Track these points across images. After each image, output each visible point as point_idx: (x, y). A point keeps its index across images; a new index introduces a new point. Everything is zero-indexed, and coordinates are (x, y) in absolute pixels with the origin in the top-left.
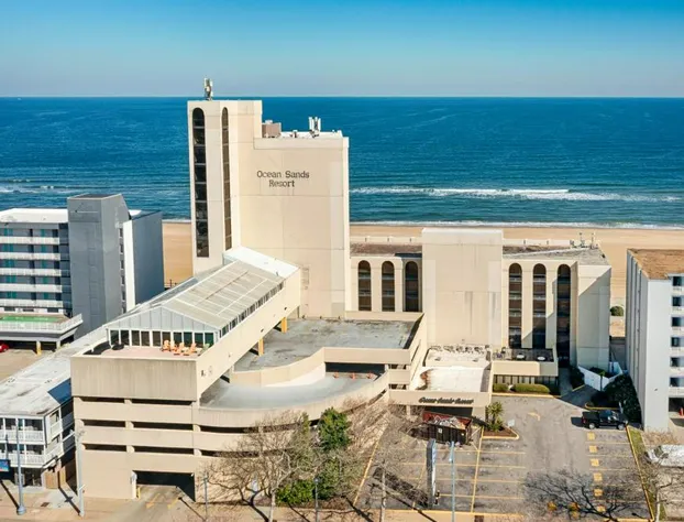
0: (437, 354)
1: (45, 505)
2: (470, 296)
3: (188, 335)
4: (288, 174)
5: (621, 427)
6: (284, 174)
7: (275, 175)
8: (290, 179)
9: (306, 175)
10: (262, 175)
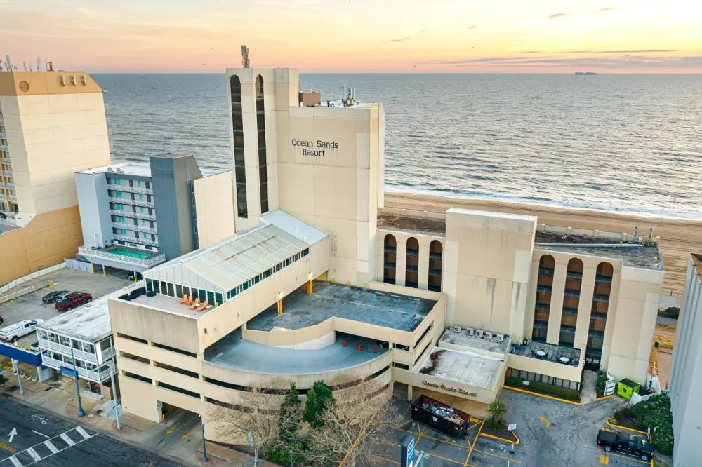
0: (453, 336)
1: (99, 411)
2: (492, 283)
3: (202, 292)
4: (319, 144)
5: (644, 458)
6: (315, 144)
7: (309, 144)
8: (321, 149)
9: (335, 146)
10: (296, 143)
